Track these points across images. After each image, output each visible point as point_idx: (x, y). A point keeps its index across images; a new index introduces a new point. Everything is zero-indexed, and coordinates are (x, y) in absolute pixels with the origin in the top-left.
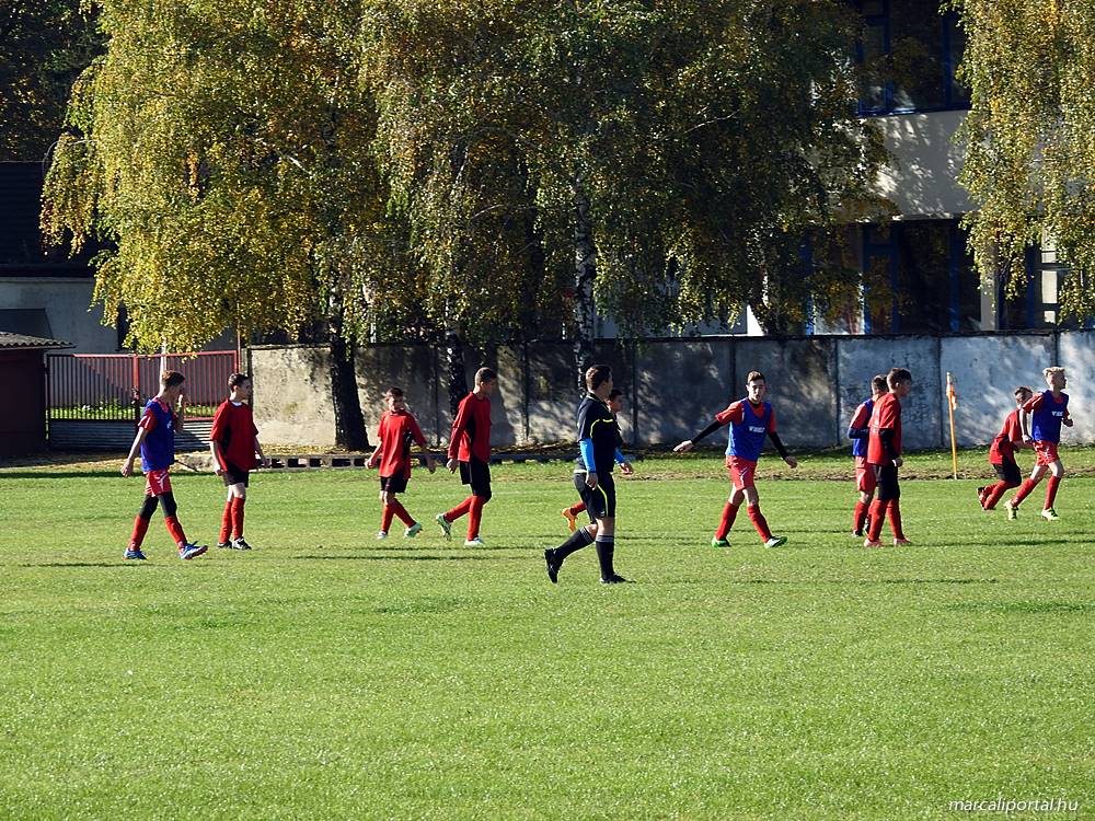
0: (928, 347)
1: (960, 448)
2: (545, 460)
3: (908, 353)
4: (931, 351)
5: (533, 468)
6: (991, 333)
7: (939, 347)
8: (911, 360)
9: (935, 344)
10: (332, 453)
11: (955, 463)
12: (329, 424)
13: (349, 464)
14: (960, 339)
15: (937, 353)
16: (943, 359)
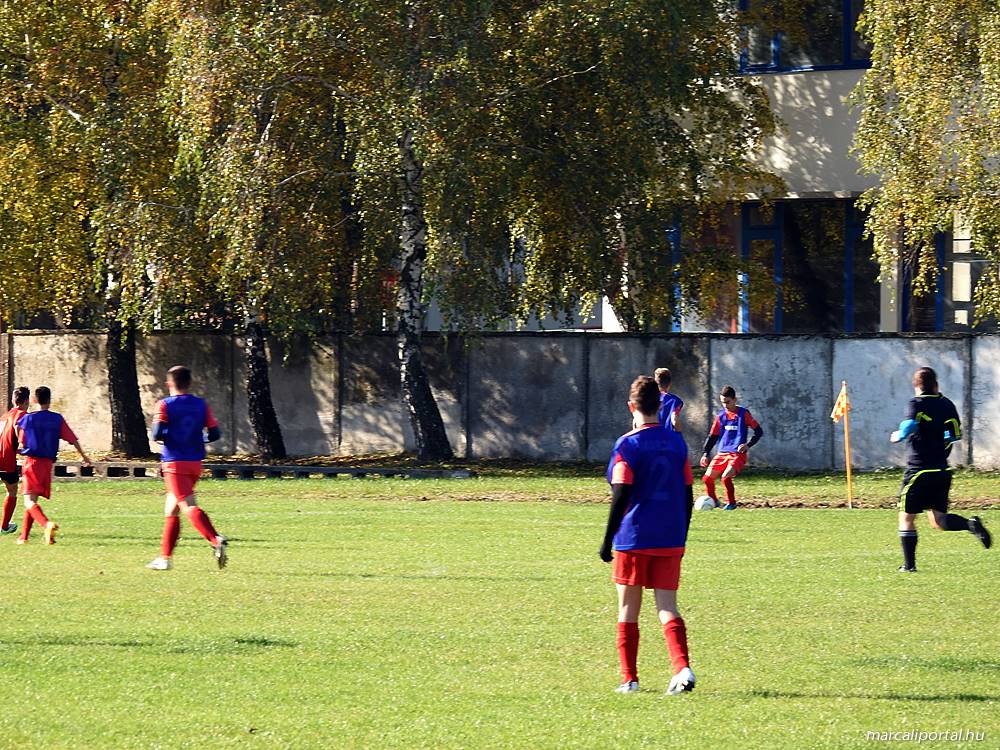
0: (818, 350)
1: (855, 472)
2: (361, 475)
3: (795, 357)
4: (822, 355)
5: (347, 484)
6: (894, 335)
7: (831, 351)
8: (797, 365)
9: (827, 346)
10: (107, 460)
11: (849, 489)
12: (103, 425)
13: (127, 474)
14: (857, 342)
15: (829, 357)
16: (836, 365)
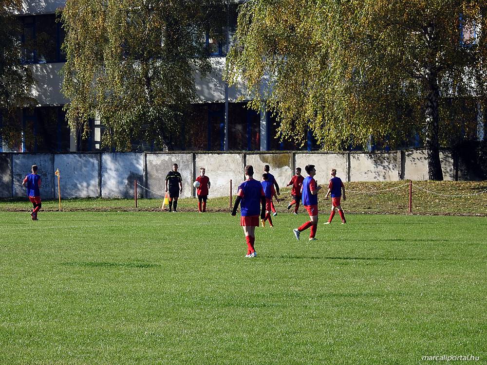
0: (49, 158)
1: (62, 199)
3: (41, 160)
4: (50, 160)
6: (74, 153)
7: (54, 158)
8: (42, 163)
9: (52, 157)
11: (60, 205)
14: (62, 155)
15: (53, 160)
16: (55, 163)
